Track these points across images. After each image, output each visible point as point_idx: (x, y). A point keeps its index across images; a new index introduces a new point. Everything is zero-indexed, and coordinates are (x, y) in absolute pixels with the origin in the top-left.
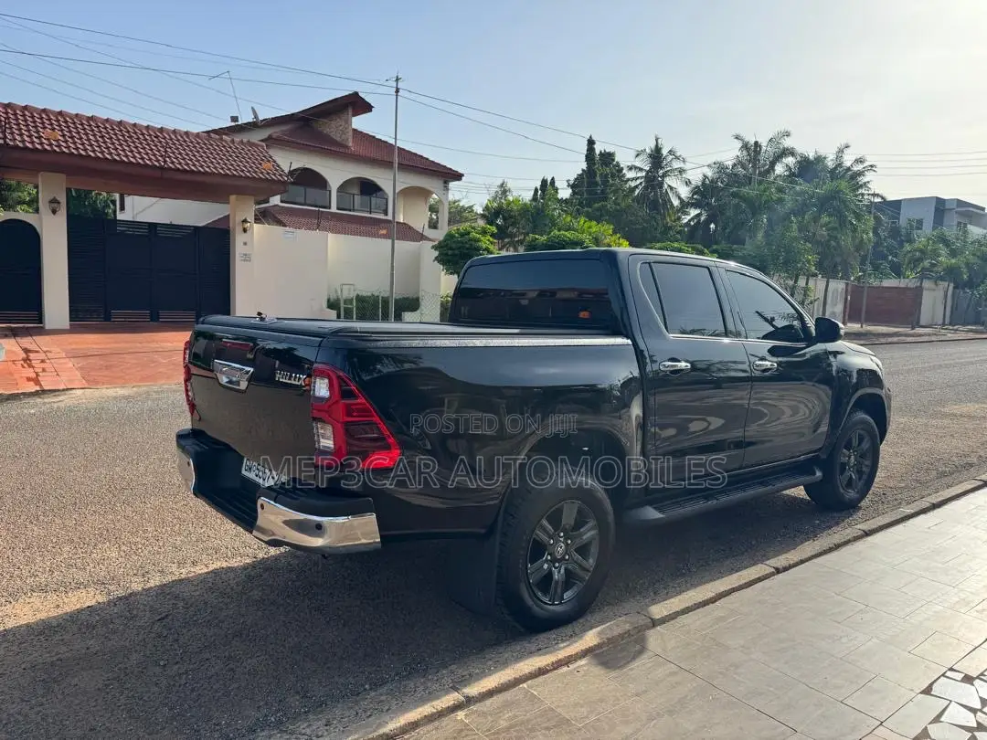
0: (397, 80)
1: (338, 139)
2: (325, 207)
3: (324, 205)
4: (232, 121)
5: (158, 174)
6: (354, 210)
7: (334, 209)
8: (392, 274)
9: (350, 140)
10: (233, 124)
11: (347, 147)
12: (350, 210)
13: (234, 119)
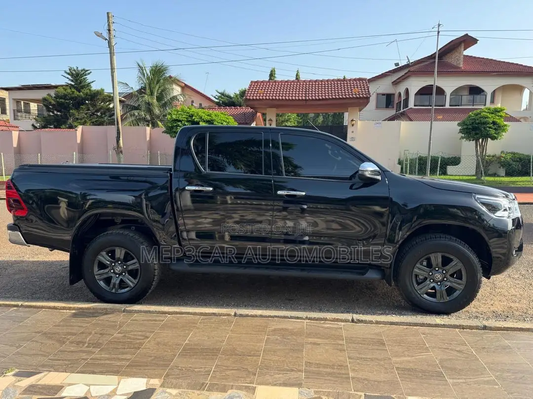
0: (439, 25)
1: (455, 64)
2: (442, 106)
3: (442, 104)
4: (396, 66)
5: (304, 103)
6: (461, 105)
7: (447, 106)
8: (430, 143)
9: (462, 63)
10: (396, 67)
11: (459, 68)
12: (459, 106)
13: (397, 64)
